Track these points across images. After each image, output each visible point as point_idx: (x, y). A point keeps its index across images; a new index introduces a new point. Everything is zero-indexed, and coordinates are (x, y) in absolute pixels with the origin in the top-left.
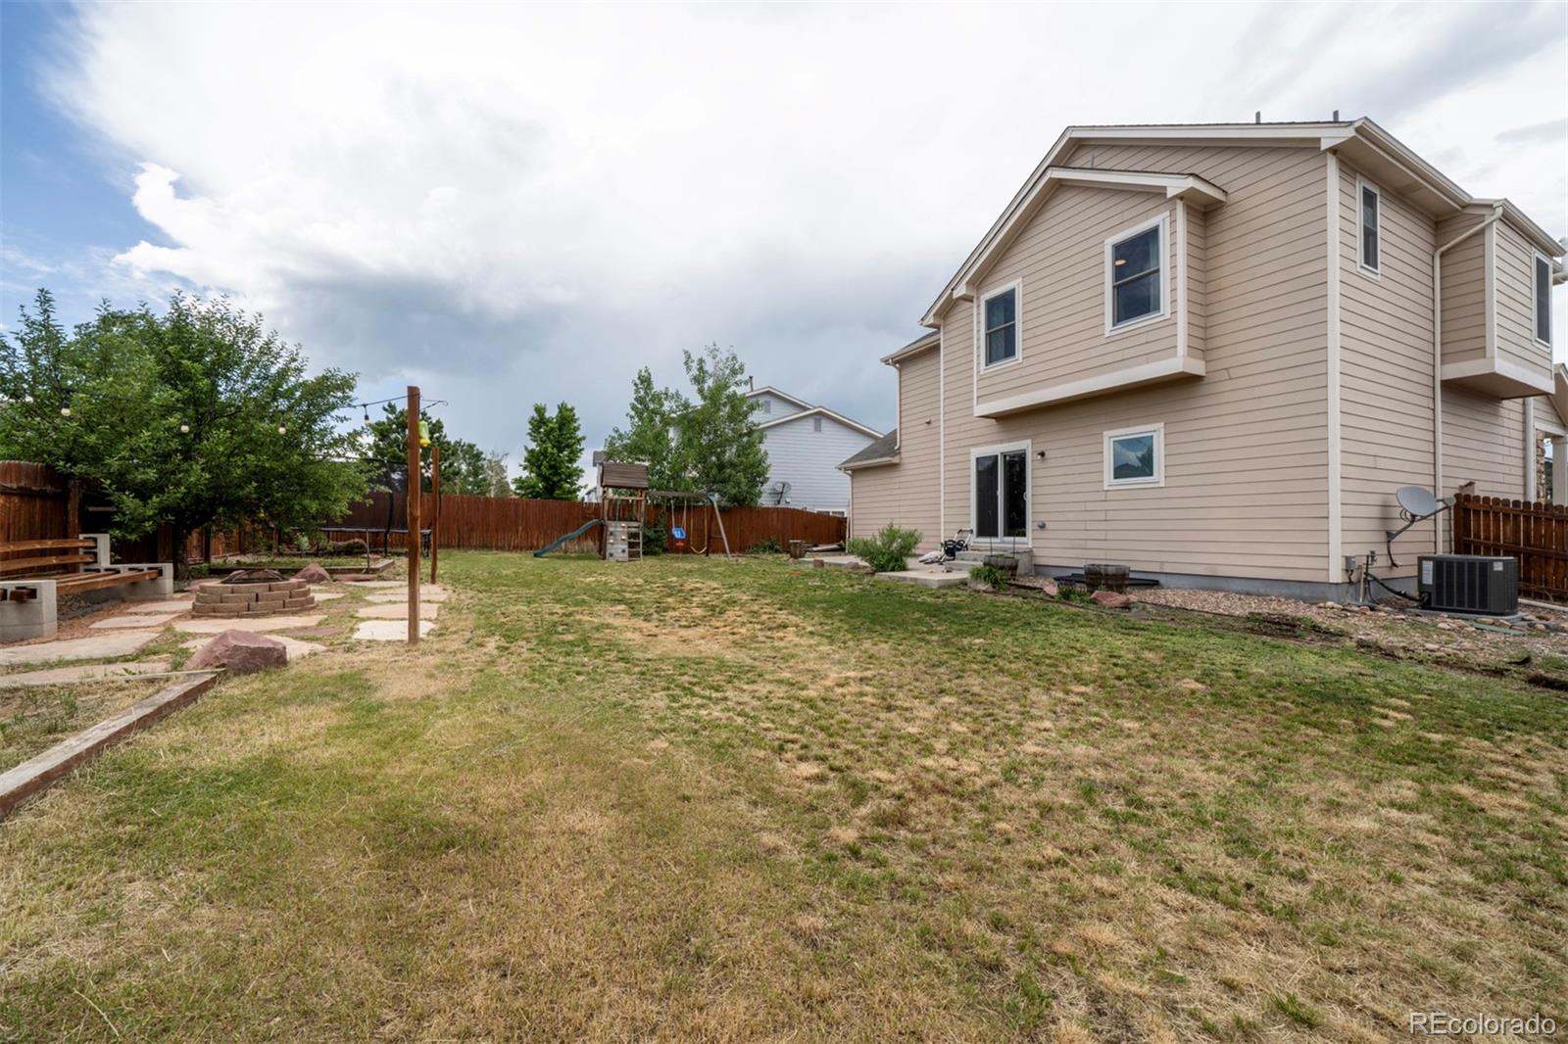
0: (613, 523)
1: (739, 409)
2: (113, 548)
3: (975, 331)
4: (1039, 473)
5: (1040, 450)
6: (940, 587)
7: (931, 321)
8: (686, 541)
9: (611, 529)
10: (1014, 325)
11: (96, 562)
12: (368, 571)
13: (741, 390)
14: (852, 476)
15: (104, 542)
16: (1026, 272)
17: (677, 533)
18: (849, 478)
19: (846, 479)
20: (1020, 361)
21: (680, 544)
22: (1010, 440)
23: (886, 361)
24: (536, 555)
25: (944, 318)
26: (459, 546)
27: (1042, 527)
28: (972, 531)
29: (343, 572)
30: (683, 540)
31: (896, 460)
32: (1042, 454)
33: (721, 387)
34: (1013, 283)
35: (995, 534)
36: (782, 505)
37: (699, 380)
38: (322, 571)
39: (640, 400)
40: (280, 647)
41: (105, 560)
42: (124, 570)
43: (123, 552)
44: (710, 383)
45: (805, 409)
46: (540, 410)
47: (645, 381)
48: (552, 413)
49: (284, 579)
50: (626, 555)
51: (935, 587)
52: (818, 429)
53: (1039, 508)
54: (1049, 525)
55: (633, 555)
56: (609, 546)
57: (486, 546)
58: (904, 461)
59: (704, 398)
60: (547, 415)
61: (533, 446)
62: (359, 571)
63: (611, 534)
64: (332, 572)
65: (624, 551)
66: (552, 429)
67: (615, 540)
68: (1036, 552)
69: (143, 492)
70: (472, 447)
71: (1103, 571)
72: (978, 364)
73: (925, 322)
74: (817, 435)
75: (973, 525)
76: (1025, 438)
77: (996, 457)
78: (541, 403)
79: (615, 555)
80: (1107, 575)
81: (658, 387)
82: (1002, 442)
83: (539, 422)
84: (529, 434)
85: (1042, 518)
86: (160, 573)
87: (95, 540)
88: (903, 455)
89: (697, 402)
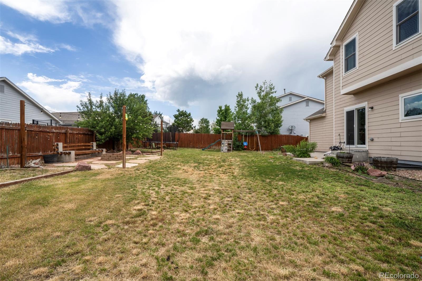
0: (223, 140)
1: (274, 101)
2: (97, 146)
3: (341, 59)
4: (370, 117)
5: (371, 106)
6: (310, 164)
7: (328, 58)
8: (248, 146)
9: (223, 142)
10: (355, 53)
11: (93, 148)
12: (151, 152)
13: (274, 95)
14: (310, 122)
15: (95, 144)
16: (359, 30)
17: (245, 144)
18: (309, 123)
19: (308, 123)
20: (358, 68)
21: (246, 147)
22: (359, 103)
23: (319, 77)
24: (203, 150)
25: (335, 56)
26: (187, 147)
27: (372, 140)
28: (344, 143)
29: (144, 152)
30: (246, 146)
31: (324, 115)
32: (372, 108)
33: (267, 94)
34: (354, 35)
35: (353, 144)
36: (292, 134)
37: (259, 93)
38: (140, 152)
39: (238, 102)
40: (89, 166)
41: (95, 148)
42: (97, 150)
43: (98, 146)
44: (262, 94)
45: (304, 98)
46: (220, 107)
47: (240, 95)
48: (223, 108)
49: (117, 152)
50: (227, 150)
51: (308, 164)
52: (307, 105)
53: (370, 132)
54: (375, 140)
55: (229, 150)
56: (222, 147)
57: (194, 147)
58: (327, 115)
59: (261, 98)
60: (222, 109)
61: (218, 118)
62: (149, 152)
63: (223, 144)
64: (142, 152)
65: (226, 149)
66: (223, 112)
67: (224, 145)
68: (370, 151)
69: (101, 134)
70: (206, 119)
71: (379, 160)
72: (342, 73)
73: (326, 59)
74: (308, 107)
75: (345, 140)
76: (365, 101)
77: (354, 110)
78: (221, 105)
79: (223, 150)
80: (381, 162)
81: (244, 97)
82: (356, 104)
83: (220, 111)
84: (217, 115)
85: (372, 136)
86: (103, 151)
87: (93, 143)
88: (327, 113)
89: (258, 100)
